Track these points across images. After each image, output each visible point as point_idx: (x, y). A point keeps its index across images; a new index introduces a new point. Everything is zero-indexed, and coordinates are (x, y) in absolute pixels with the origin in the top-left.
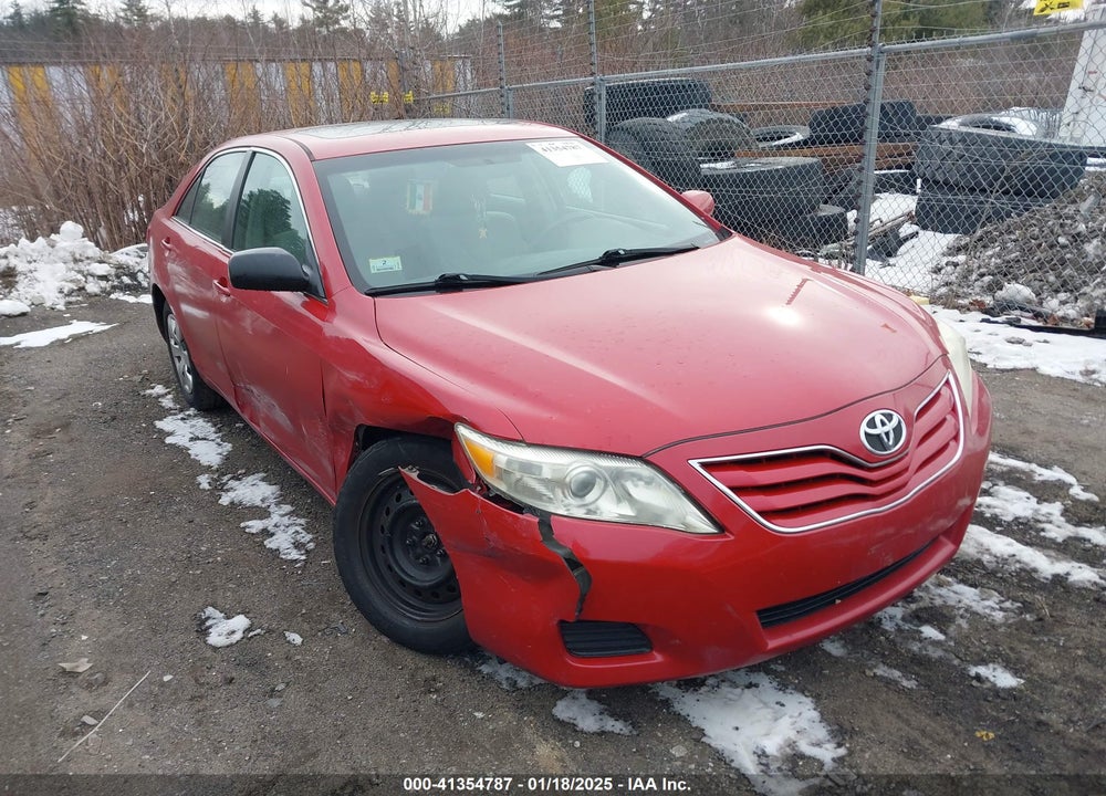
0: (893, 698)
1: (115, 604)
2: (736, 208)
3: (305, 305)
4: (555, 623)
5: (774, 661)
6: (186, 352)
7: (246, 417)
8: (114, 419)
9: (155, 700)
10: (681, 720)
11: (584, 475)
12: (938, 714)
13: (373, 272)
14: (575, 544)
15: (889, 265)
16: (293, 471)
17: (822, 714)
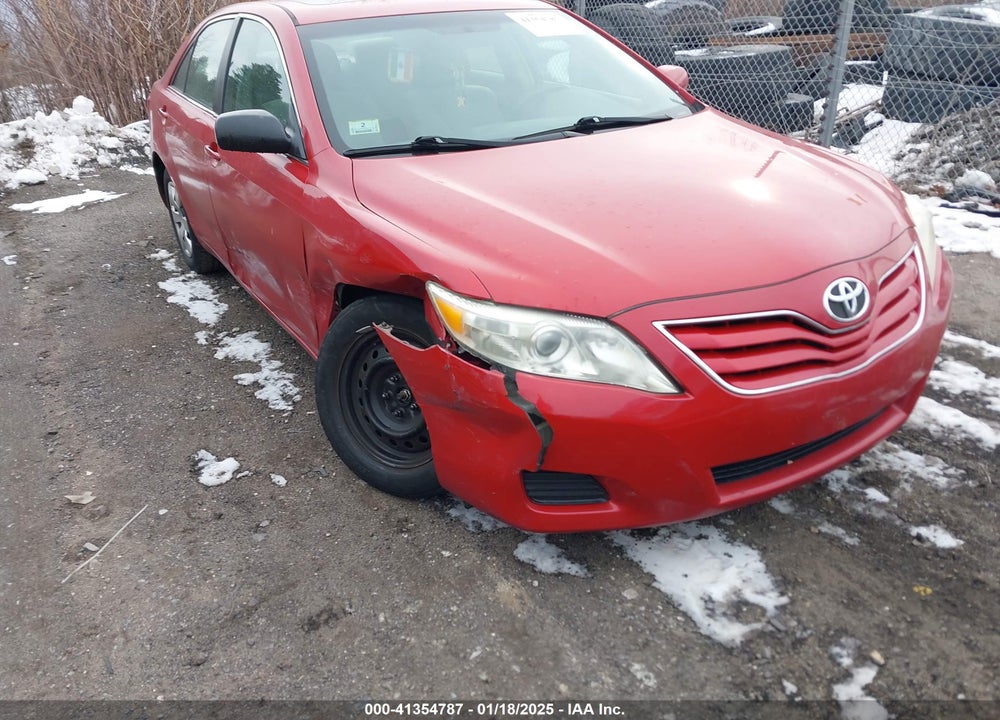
0: (836, 553)
1: (118, 444)
2: (708, 93)
3: (288, 167)
4: (518, 472)
5: (724, 515)
6: (185, 218)
7: (238, 278)
8: (121, 279)
9: (152, 530)
10: (634, 566)
11: (549, 335)
12: (878, 570)
13: (351, 134)
14: (540, 403)
15: (852, 152)
16: (283, 331)
17: (767, 565)
